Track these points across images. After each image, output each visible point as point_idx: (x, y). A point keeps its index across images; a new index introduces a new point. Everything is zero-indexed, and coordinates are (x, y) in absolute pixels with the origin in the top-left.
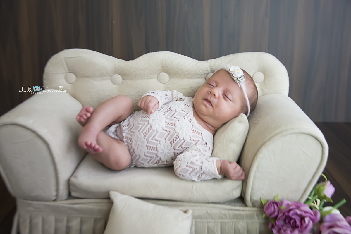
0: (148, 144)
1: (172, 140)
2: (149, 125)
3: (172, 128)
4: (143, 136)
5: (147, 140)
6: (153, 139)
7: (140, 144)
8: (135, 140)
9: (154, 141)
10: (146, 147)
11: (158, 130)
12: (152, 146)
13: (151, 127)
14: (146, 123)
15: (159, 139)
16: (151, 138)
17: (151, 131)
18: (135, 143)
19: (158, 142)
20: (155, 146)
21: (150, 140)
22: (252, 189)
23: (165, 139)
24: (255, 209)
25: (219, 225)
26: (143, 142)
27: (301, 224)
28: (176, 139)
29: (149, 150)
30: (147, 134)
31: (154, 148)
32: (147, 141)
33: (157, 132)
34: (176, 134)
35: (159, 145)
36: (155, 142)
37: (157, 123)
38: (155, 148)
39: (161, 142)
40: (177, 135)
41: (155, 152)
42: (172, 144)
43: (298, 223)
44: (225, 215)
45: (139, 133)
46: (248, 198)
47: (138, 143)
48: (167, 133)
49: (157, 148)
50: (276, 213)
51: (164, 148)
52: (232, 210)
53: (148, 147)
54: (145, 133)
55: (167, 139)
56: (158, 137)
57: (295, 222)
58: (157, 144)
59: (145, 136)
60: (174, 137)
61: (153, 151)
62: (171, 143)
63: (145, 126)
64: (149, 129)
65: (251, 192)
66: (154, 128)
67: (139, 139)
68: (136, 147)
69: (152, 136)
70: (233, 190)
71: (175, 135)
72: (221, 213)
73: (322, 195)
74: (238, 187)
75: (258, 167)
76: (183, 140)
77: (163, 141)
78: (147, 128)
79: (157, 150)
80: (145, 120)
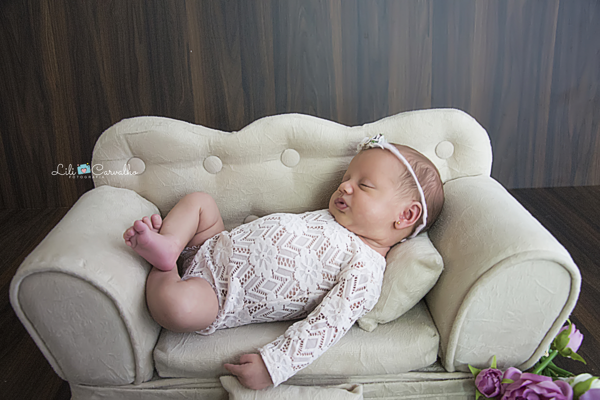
0: (280, 255)
1: (320, 249)
2: (281, 227)
4: (272, 242)
5: (278, 247)
6: (289, 245)
9: (290, 250)
10: (277, 261)
12: (286, 257)
15: (299, 247)
16: (285, 244)
17: (284, 234)
18: (257, 255)
19: (297, 252)
20: (291, 259)
21: (283, 247)
22: (458, 348)
23: (309, 248)
24: (460, 375)
26: (271, 253)
28: (326, 246)
29: (280, 266)
30: (278, 239)
31: (289, 262)
32: (278, 250)
33: (295, 236)
34: (326, 239)
35: (299, 255)
36: (293, 251)
38: (291, 262)
39: (301, 252)
40: (328, 242)
41: (292, 269)
42: (319, 256)
44: (412, 388)
45: (264, 239)
46: (450, 361)
47: (263, 253)
48: (311, 239)
49: (294, 262)
50: (496, 392)
51: (307, 264)
52: (423, 380)
53: (280, 259)
54: (275, 237)
55: (311, 248)
56: (296, 243)
58: (295, 255)
59: (275, 242)
60: (322, 245)
61: (287, 268)
62: (319, 254)
64: (281, 231)
65: (456, 353)
66: (290, 230)
67: (264, 248)
68: (259, 261)
69: (287, 242)
71: (325, 241)
72: (407, 386)
73: (565, 349)
74: (433, 349)
75: (467, 316)
76: (337, 249)
77: (304, 251)
78: (277, 231)
79: (294, 266)
80: (273, 222)
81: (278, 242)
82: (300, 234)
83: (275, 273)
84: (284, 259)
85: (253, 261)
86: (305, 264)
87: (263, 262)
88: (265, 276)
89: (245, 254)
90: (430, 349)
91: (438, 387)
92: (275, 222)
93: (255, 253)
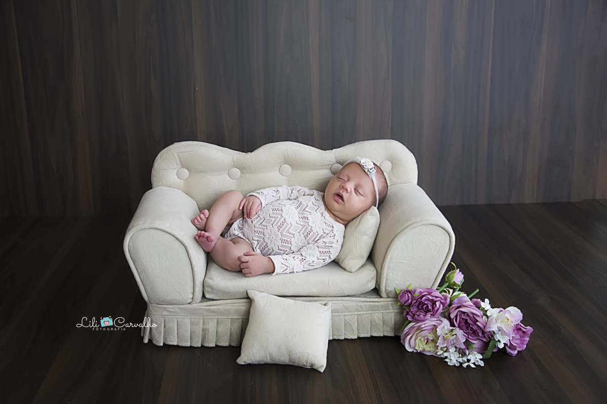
0: (282, 238)
1: (306, 233)
2: (283, 219)
3: (305, 222)
4: (277, 229)
5: (281, 233)
6: (288, 232)
7: (274, 237)
8: (269, 234)
9: (288, 234)
10: (281, 241)
11: (292, 224)
12: (286, 239)
13: (285, 220)
14: (279, 217)
15: (293, 232)
16: (285, 231)
17: (285, 224)
19: (292, 236)
20: (289, 240)
21: (284, 233)
22: (387, 279)
23: (299, 233)
24: (390, 299)
25: (356, 317)
26: (277, 236)
27: (433, 308)
28: (310, 232)
29: (283, 244)
30: (281, 227)
31: (288, 242)
32: (281, 235)
33: (291, 225)
34: (310, 227)
35: (293, 238)
36: (290, 235)
37: (291, 217)
39: (295, 236)
40: (311, 229)
41: (289, 245)
42: (306, 238)
43: (430, 307)
45: (273, 227)
46: (383, 288)
47: (272, 236)
48: (301, 227)
50: (410, 301)
52: (367, 302)
53: (282, 240)
55: (301, 233)
56: (292, 230)
57: (428, 306)
58: (291, 238)
59: (279, 229)
60: (308, 231)
61: (287, 245)
62: (305, 236)
63: (278, 219)
64: (283, 222)
65: (386, 283)
66: (288, 221)
67: (273, 233)
69: (286, 230)
70: (368, 282)
71: (309, 229)
72: (357, 305)
73: (452, 282)
74: (372, 279)
75: (391, 258)
76: (317, 234)
77: (297, 235)
78: (281, 222)
79: (291, 243)
80: (278, 213)
81: (281, 230)
82: (294, 224)
83: (280, 248)
84: (284, 240)
85: (266, 240)
86: (297, 242)
87: (273, 242)
88: (274, 249)
89: (262, 235)
90: (370, 278)
91: (376, 306)
92: (279, 214)
93: (267, 236)
